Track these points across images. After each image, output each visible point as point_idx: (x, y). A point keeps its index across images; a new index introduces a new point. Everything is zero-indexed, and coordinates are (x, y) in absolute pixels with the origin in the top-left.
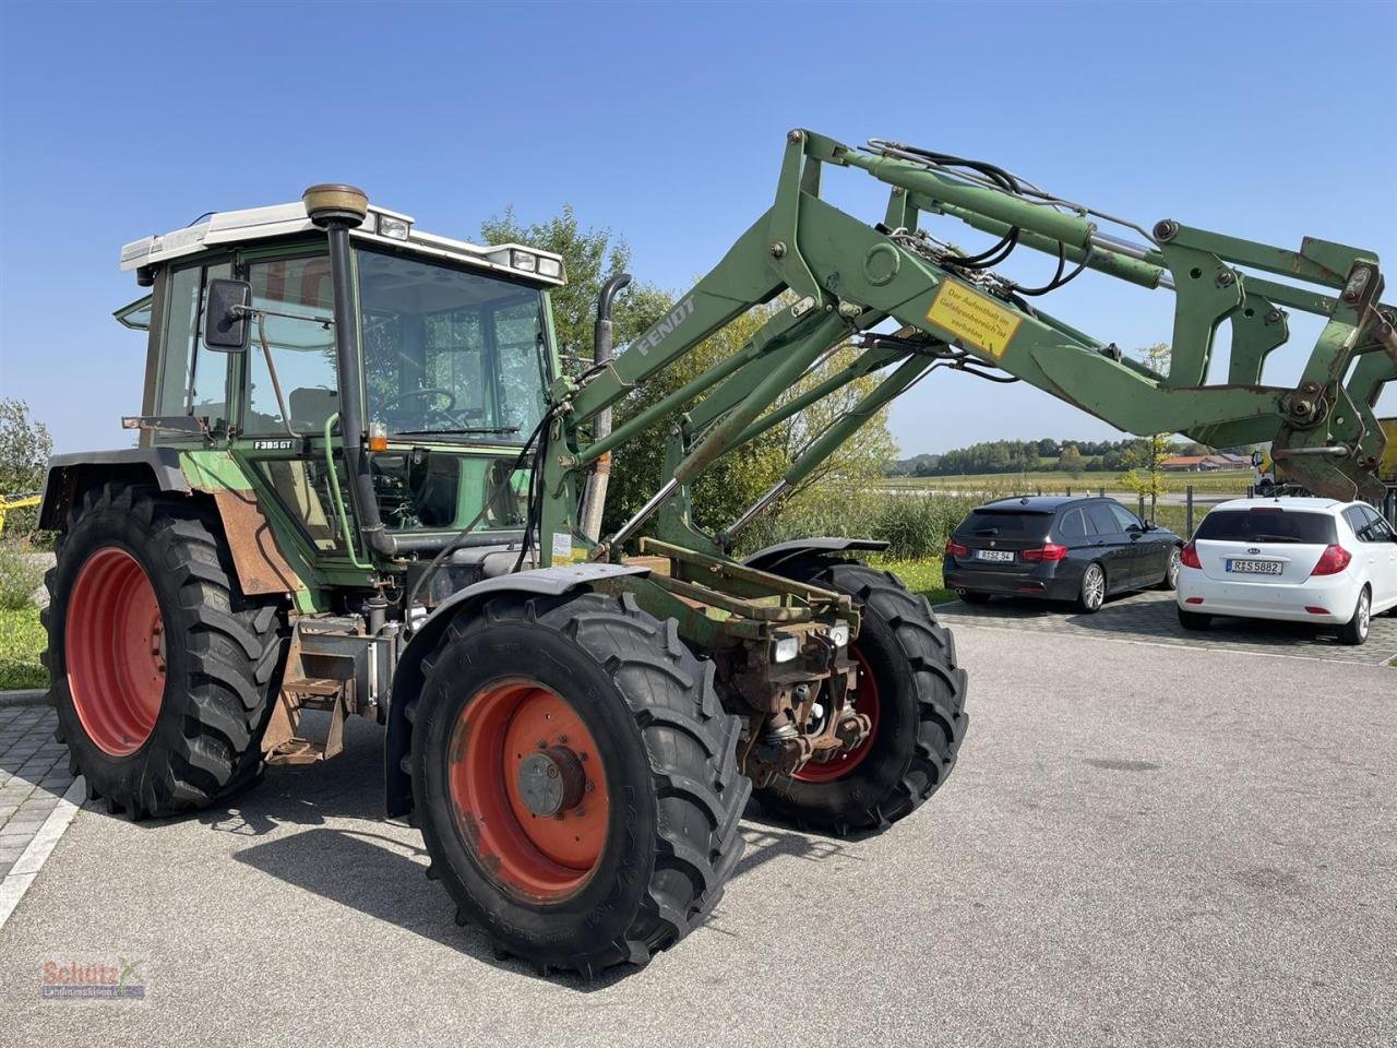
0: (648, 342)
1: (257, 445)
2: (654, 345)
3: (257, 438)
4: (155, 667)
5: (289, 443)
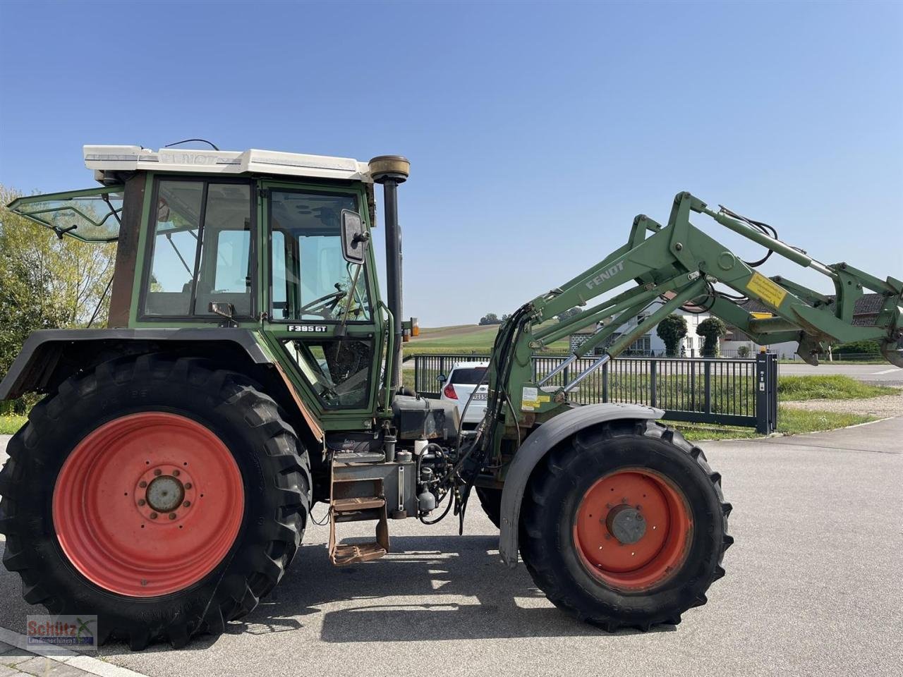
0: (593, 282)
1: (291, 328)
2: (597, 284)
3: (290, 323)
4: (143, 516)
5: (324, 328)
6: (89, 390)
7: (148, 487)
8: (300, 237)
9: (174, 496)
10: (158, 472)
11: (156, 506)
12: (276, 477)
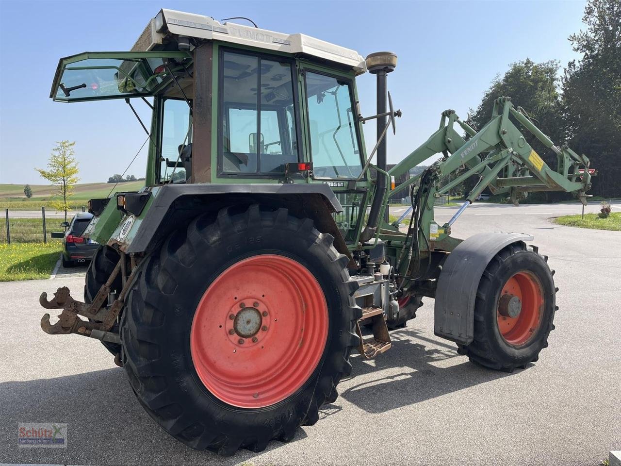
0: (464, 153)
2: (466, 155)
4: (233, 343)
5: (342, 183)
6: (215, 238)
7: (236, 319)
8: (230, 109)
9: (256, 323)
10: (242, 305)
11: (243, 333)
12: (348, 298)
